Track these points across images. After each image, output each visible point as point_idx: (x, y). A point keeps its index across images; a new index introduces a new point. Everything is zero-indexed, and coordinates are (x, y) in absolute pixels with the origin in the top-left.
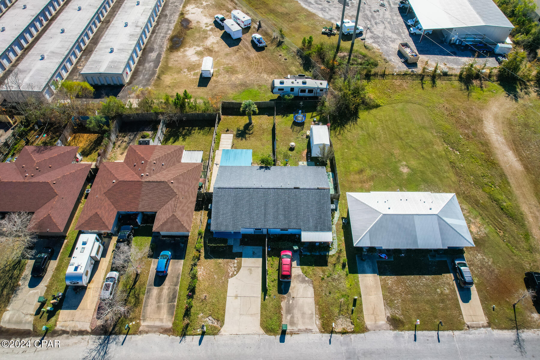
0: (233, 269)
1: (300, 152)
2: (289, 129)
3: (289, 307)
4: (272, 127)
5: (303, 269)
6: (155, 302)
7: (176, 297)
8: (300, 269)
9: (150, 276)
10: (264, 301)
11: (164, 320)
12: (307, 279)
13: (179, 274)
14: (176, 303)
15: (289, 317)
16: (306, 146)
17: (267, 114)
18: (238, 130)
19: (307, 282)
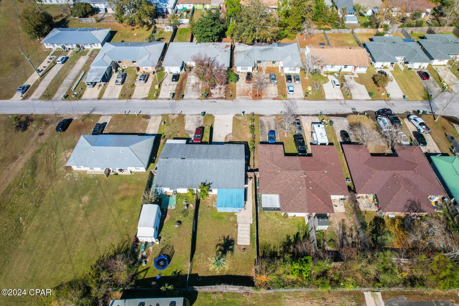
0: (230, 137)
1: (172, 219)
2: (176, 250)
3: (199, 122)
5: (189, 136)
6: (271, 125)
9: (278, 134)
10: (212, 124)
12: (187, 132)
14: (260, 124)
15: (200, 119)
16: (164, 227)
18: (232, 250)
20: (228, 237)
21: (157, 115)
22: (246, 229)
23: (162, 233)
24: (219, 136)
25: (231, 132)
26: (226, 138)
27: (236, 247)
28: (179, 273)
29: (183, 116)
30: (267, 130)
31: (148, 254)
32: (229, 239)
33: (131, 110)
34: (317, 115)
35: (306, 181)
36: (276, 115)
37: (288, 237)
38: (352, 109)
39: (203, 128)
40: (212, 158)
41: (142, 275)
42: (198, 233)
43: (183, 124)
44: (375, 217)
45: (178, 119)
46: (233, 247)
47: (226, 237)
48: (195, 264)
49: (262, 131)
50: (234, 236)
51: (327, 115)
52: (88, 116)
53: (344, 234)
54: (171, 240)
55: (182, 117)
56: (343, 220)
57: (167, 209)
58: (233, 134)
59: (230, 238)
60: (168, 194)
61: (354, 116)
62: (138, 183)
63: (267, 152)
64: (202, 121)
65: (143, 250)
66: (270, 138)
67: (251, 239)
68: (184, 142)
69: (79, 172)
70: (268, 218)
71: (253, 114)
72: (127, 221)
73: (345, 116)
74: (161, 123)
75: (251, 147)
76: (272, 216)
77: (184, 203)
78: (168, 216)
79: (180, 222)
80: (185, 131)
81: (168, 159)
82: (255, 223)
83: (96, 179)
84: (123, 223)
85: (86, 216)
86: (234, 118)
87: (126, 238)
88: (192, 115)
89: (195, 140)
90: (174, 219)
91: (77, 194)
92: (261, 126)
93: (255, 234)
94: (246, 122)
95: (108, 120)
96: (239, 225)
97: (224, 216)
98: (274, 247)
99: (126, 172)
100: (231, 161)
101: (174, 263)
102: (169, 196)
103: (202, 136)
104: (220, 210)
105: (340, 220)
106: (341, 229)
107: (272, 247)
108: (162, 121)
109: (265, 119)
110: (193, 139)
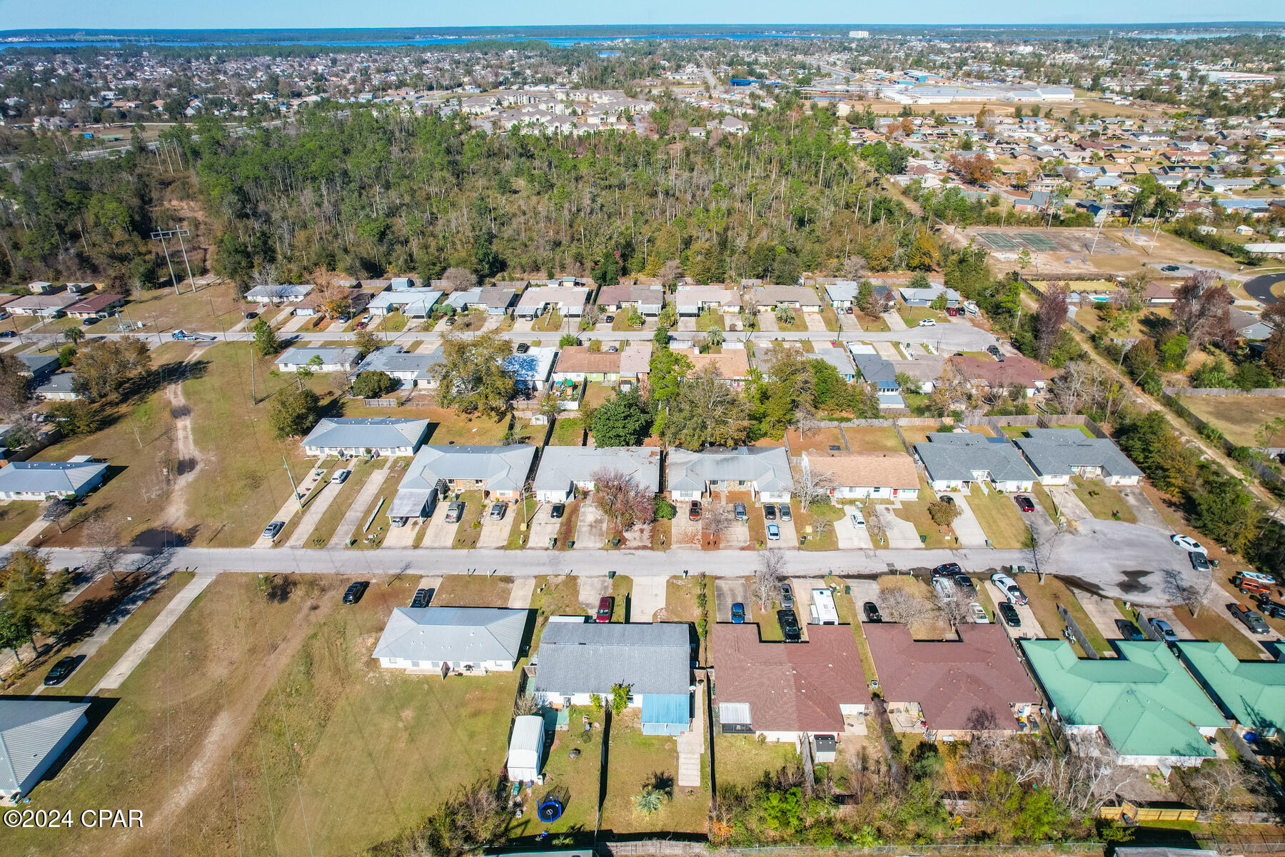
0: (661, 613)
1: (562, 746)
2: (574, 794)
3: (605, 589)
4: (606, 801)
5: (587, 613)
6: (737, 594)
7: (717, 596)
9: (749, 607)
10: (629, 593)
11: (723, 584)
14: (716, 593)
15: (606, 584)
16: (550, 759)
18: (670, 793)
20: (662, 774)
21: (526, 577)
22: (693, 761)
23: (547, 768)
24: (642, 612)
25: (663, 605)
26: (655, 615)
27: (676, 789)
28: (580, 828)
29: (575, 578)
30: (729, 603)
31: (525, 800)
32: (665, 777)
33: (477, 568)
34: (822, 577)
35: (795, 680)
36: (747, 578)
37: (767, 774)
38: (888, 565)
39: (613, 599)
40: (633, 644)
41: (518, 831)
42: (611, 767)
43: (576, 592)
44: (921, 743)
45: (565, 583)
46: (672, 789)
47: (658, 773)
48: (605, 815)
49: (719, 604)
50: (673, 773)
51: (839, 577)
52: (398, 577)
53: (865, 768)
54: (564, 779)
55: (572, 580)
56: (864, 748)
57: (554, 731)
58: (667, 609)
59: (666, 775)
60: (555, 707)
61: (891, 577)
62: (500, 690)
63: (728, 636)
64: (611, 586)
65: (516, 793)
66: (734, 615)
67: (703, 777)
68: (582, 619)
69: (391, 671)
70: (732, 745)
71: (704, 576)
72: (484, 749)
73: (874, 577)
74: (535, 590)
75: (700, 630)
76: (739, 740)
77: (584, 720)
78: (556, 742)
79: (578, 751)
80: (579, 603)
81: (557, 645)
82: (709, 752)
83: (423, 683)
84: (480, 752)
85: (412, 740)
86: (668, 582)
87: (485, 775)
88: (591, 577)
89: (598, 617)
90: (568, 747)
91: (392, 706)
92: (719, 596)
93: (709, 770)
94: (690, 588)
95: (436, 584)
96: (682, 756)
97: (653, 741)
98: (743, 789)
99: (478, 672)
100: (665, 648)
101: (570, 814)
102: (557, 710)
103: (612, 612)
104: (648, 730)
105: (858, 747)
106: (860, 763)
107: (739, 790)
108: (536, 586)
109: (726, 584)
110: (595, 617)
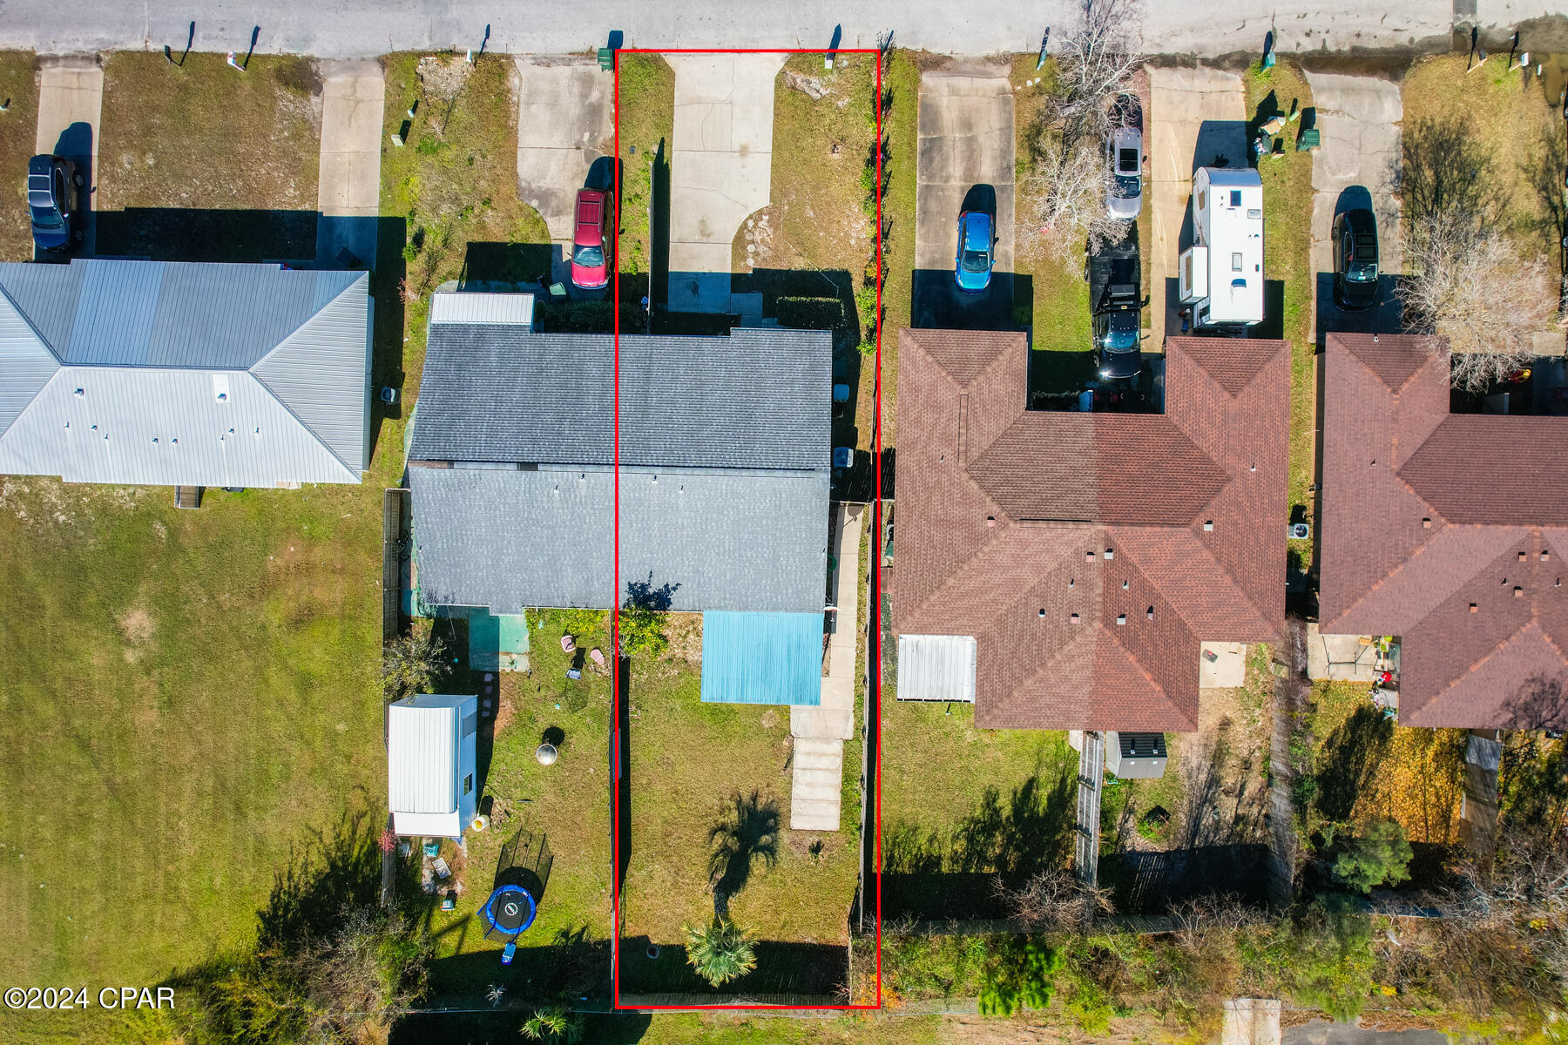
0: (758, 238)
1: (523, 720)
2: (560, 854)
3: (593, 122)
4: (630, 870)
5: (545, 233)
6: (982, 139)
7: (923, 154)
8: (553, 236)
9: (1010, 215)
10: (663, 140)
11: (945, 90)
12: (535, 203)
13: (922, 223)
14: (920, 136)
15: (595, 96)
16: (496, 756)
17: (653, 949)
18: (770, 850)
19: (532, 194)
20: (754, 798)
22: (824, 763)
23: (493, 781)
24: (705, 232)
25: (763, 200)
26: (739, 242)
27: (784, 837)
28: (580, 935)
29: (501, 66)
30: (956, 186)
31: (455, 866)
32: (760, 807)
34: (1243, 61)
35: (1108, 581)
36: (1017, 63)
37: (991, 799)
40: (670, 465)
42: (638, 780)
43: (508, 138)
45: (473, 92)
46: (775, 841)
47: (746, 798)
49: (927, 191)
50: (779, 794)
51: (1298, 60)
53: (1214, 782)
54: (533, 812)
55: (492, 77)
56: (1225, 724)
57: (496, 674)
58: (773, 214)
59: (762, 800)
61: (1451, 63)
62: (349, 538)
63: (942, 392)
64: (609, 108)
65: (431, 858)
68: (523, 308)
71: (887, 51)
72: (341, 727)
73: (1397, 63)
74: (386, 128)
77: (566, 641)
80: (520, 192)
81: (457, 471)
83: (151, 514)
84: (331, 737)
88: (548, 60)
90: (533, 720)
92: (928, 151)
95: (86, 100)
96: (800, 746)
100: (762, 481)
101: (557, 900)
105: (1215, 722)
106: (1207, 765)
109: (954, 91)
